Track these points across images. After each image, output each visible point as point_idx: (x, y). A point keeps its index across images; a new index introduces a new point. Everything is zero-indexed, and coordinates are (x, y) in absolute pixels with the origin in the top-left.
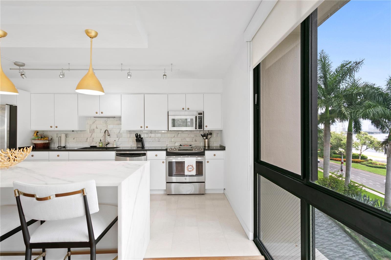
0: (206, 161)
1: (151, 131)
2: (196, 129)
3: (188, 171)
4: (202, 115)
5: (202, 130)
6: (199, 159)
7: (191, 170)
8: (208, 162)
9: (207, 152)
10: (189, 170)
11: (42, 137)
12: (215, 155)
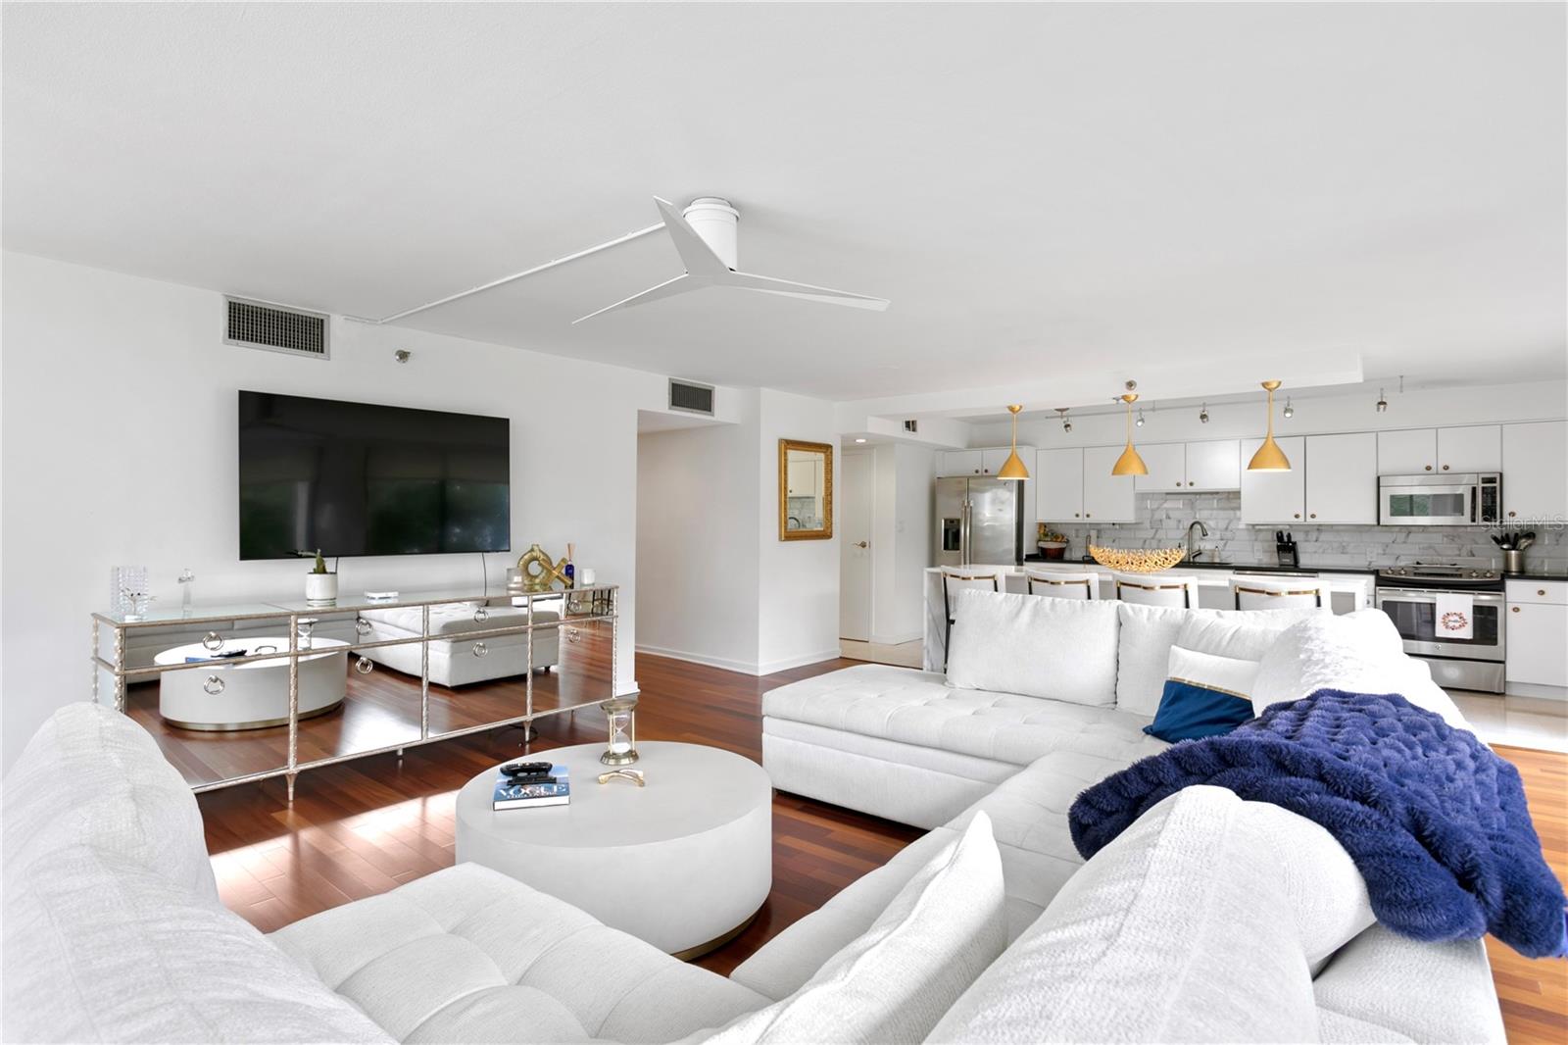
0: (1510, 607)
2: (1473, 520)
3: (1447, 627)
4: (1495, 482)
5: (1498, 523)
6: (1486, 599)
7: (1457, 625)
8: (1516, 610)
9: (1510, 584)
10: (1451, 624)
11: (1055, 537)
12: (1542, 593)
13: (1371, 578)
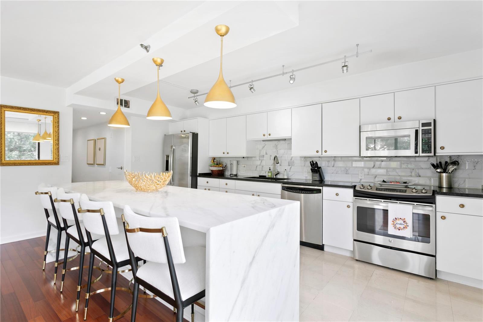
0: (439, 215)
1: (335, 157)
2: (416, 152)
3: (395, 228)
4: (431, 126)
5: (432, 154)
7: (402, 226)
8: (443, 218)
9: (439, 199)
10: (398, 226)
11: (218, 164)
12: (462, 206)
13: (351, 191)
